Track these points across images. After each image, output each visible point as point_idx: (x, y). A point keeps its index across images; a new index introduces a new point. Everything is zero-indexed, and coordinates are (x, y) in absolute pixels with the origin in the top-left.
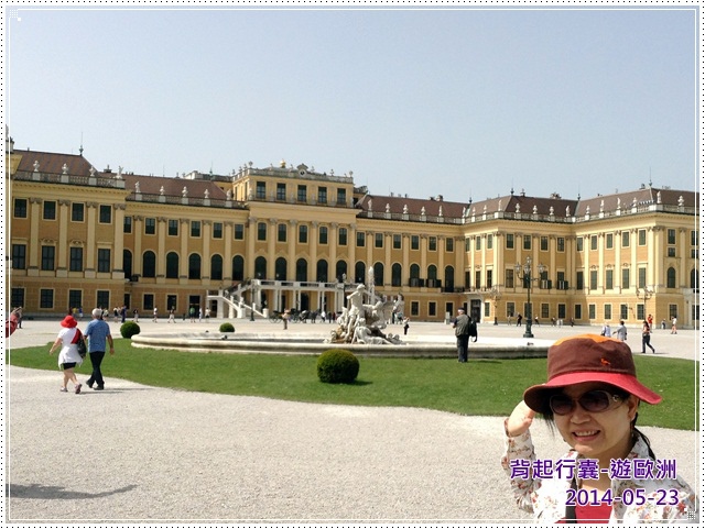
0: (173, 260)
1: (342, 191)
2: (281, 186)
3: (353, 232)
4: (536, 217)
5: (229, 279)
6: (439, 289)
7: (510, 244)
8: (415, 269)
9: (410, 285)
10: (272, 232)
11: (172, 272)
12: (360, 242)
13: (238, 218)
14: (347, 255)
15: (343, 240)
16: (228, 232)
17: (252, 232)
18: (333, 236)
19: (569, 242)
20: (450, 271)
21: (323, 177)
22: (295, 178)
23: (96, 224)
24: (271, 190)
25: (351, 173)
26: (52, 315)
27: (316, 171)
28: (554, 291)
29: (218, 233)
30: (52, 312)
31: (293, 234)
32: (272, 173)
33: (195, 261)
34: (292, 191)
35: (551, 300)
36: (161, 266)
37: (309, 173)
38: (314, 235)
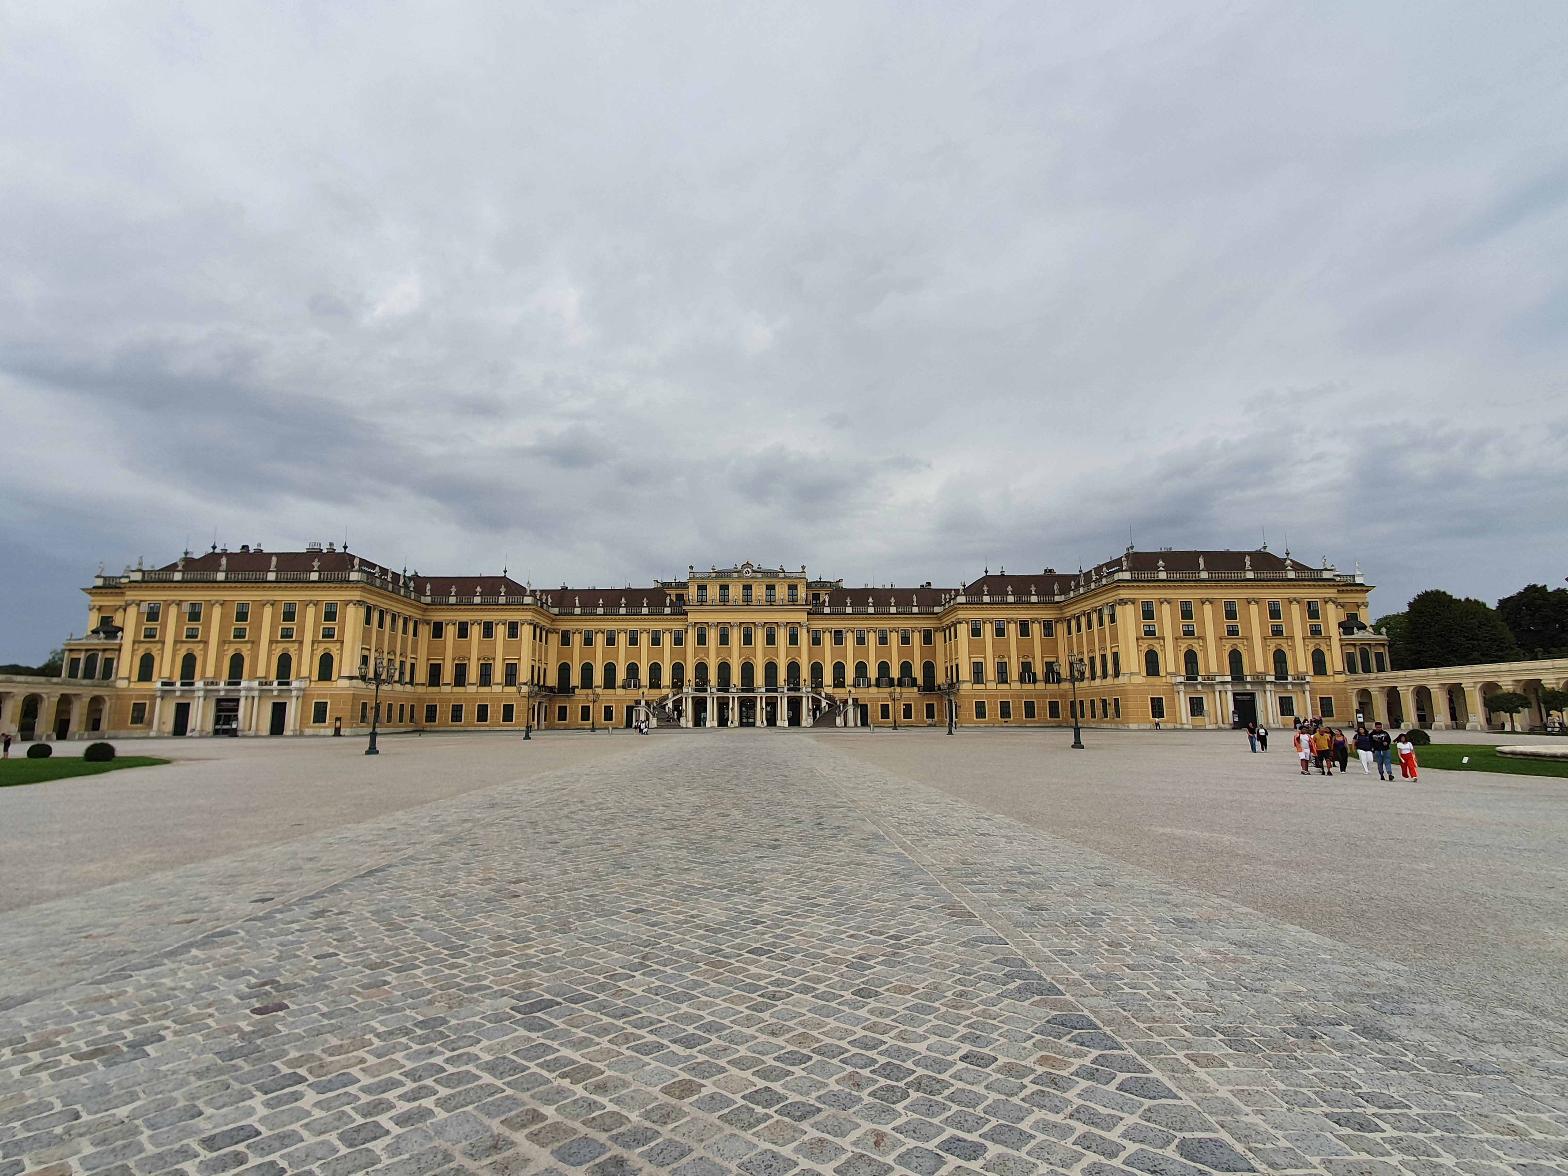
0: (610, 670)
1: (793, 588)
2: (724, 588)
3: (805, 631)
4: (1011, 599)
5: (668, 687)
6: (916, 689)
7: (976, 632)
8: (884, 668)
9: (878, 685)
10: (713, 636)
11: (610, 682)
12: (816, 641)
13: (677, 626)
14: (799, 655)
15: (793, 639)
16: (667, 640)
17: (691, 638)
18: (782, 636)
19: (1059, 626)
20: (929, 668)
21: (773, 574)
22: (739, 577)
23: (504, 639)
24: (713, 592)
25: (803, 567)
26: (461, 729)
27: (764, 567)
28: (1040, 686)
29: (656, 640)
30: (461, 726)
31: (735, 636)
32: (714, 575)
33: (633, 670)
34: (736, 592)
35: (1037, 696)
36: (598, 678)
37: (754, 571)
38: (760, 636)
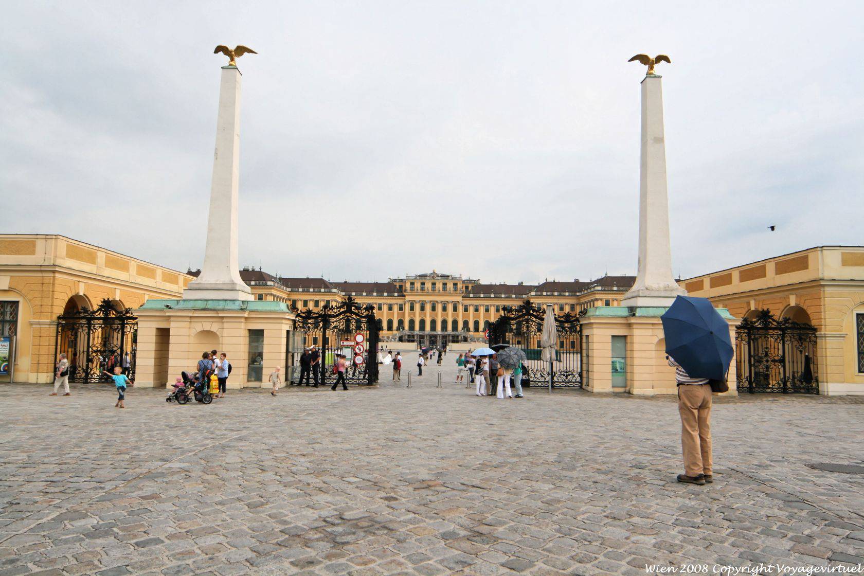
1: (455, 284)
2: (423, 284)
3: (461, 305)
4: (556, 294)
10: (417, 307)
12: (466, 310)
13: (400, 301)
14: (458, 316)
15: (455, 309)
16: (396, 308)
17: (407, 308)
18: (450, 308)
19: (578, 306)
21: (446, 277)
22: (430, 279)
24: (418, 285)
25: (461, 275)
27: (442, 274)
29: (390, 308)
31: (428, 307)
32: (418, 278)
34: (428, 285)
37: (437, 276)
38: (439, 307)
